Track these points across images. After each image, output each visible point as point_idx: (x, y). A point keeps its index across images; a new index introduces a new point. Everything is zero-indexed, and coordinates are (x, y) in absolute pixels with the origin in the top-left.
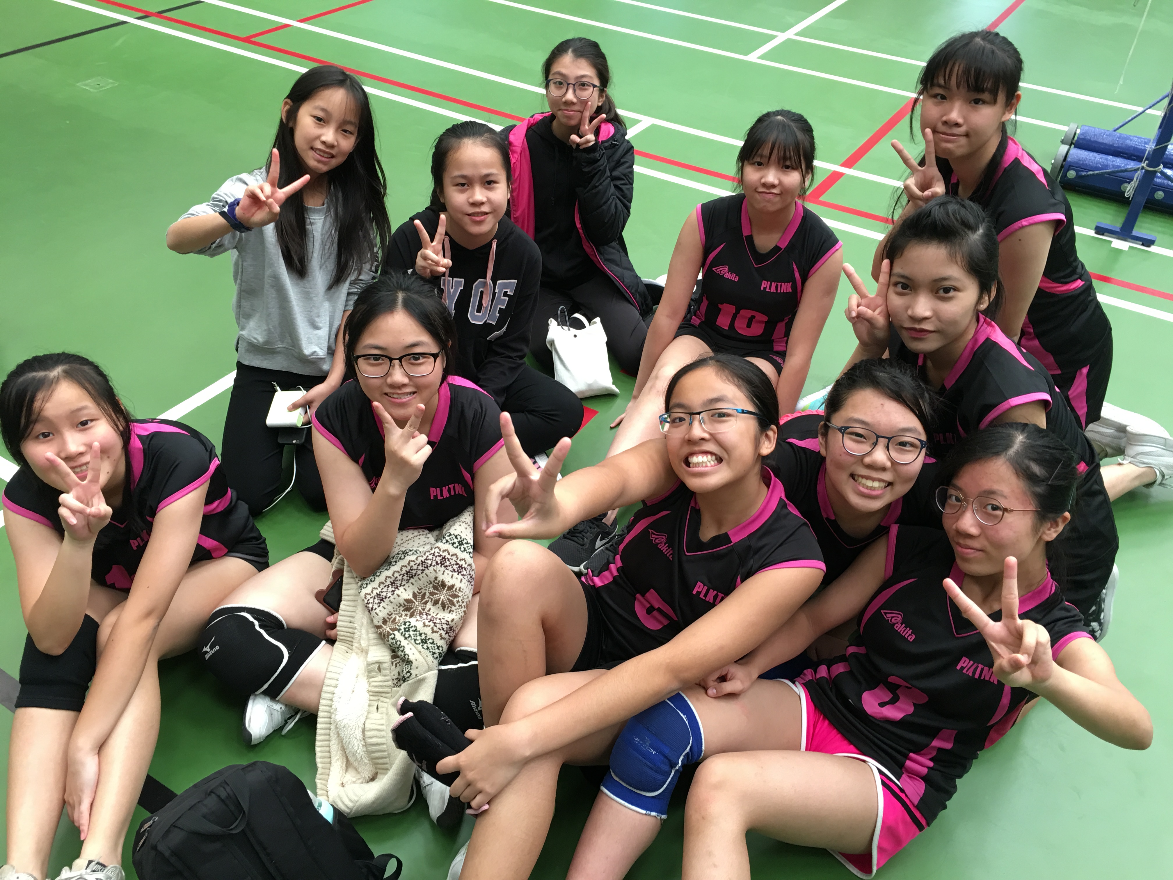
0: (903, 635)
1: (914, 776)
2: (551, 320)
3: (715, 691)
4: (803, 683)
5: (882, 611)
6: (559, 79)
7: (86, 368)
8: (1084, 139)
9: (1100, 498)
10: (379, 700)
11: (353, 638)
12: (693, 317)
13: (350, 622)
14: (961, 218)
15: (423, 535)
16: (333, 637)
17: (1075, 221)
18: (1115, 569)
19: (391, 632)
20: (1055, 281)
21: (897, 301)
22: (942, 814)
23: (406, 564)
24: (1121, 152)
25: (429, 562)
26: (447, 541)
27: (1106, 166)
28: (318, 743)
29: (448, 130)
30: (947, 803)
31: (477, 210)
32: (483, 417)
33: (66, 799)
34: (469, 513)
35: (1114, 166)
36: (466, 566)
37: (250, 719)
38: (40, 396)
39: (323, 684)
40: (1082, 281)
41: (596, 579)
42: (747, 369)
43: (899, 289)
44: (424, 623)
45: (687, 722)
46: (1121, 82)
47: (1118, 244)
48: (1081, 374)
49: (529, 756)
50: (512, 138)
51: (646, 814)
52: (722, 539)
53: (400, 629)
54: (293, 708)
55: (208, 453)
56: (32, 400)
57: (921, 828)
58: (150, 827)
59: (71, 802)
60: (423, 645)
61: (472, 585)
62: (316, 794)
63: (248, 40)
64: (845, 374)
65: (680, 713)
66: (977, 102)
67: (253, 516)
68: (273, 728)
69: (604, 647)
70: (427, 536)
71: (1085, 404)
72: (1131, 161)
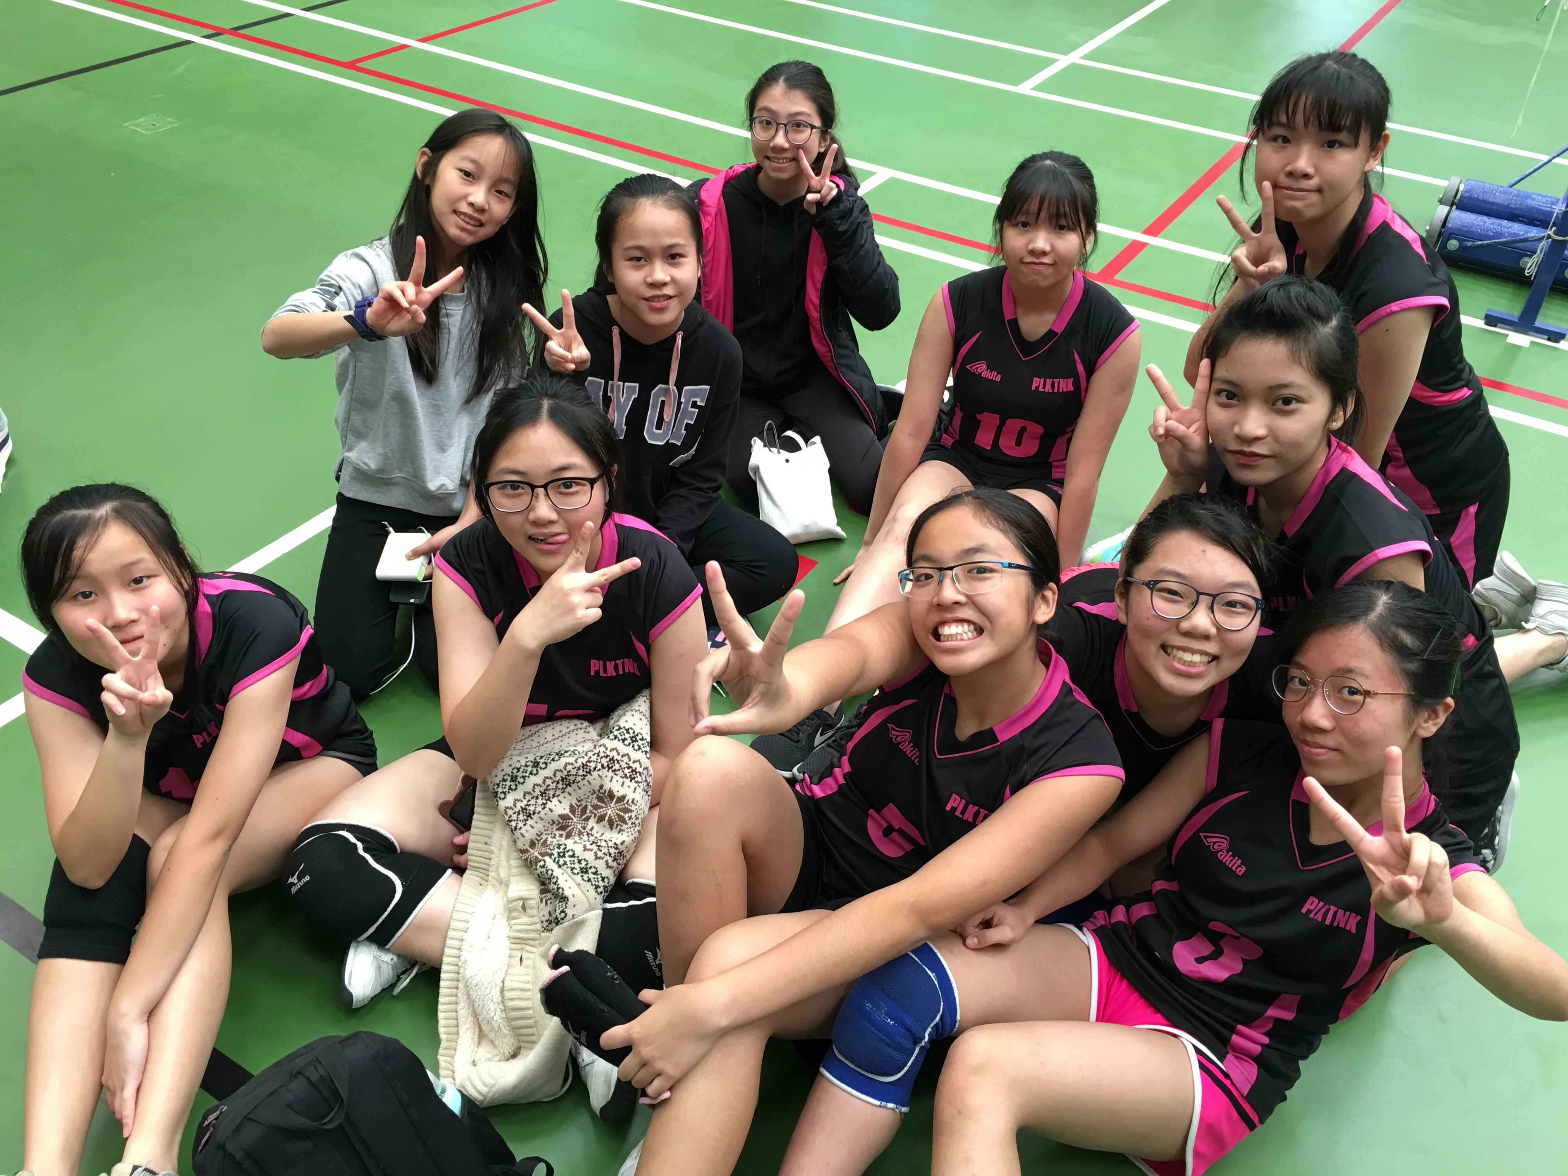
0: (1230, 866)
1: (1243, 1057)
2: (755, 440)
3: (976, 940)
4: (1092, 930)
5: (1202, 834)
6: (766, 116)
7: (143, 505)
8: (1470, 198)
9: (1495, 683)
10: (522, 949)
11: (489, 865)
12: (944, 435)
13: (486, 844)
14: (1308, 305)
15: (581, 729)
16: (462, 864)
17: (1461, 308)
18: (1515, 777)
19: (540, 858)
20: (1433, 388)
21: (1219, 415)
22: (1281, 1107)
23: (562, 768)
24: (1518, 216)
25: (593, 765)
26: (616, 737)
27: (1500, 235)
28: (441, 1007)
29: (618, 186)
30: (1287, 1092)
31: (657, 292)
32: (662, 569)
33: (104, 1082)
34: (645, 698)
35: (1510, 234)
36: (641, 770)
37: (351, 974)
38: (81, 543)
39: (448, 927)
40: (1469, 389)
41: (816, 788)
42: (1015, 508)
43: (1223, 399)
44: (585, 846)
45: (936, 983)
46: (1520, 122)
47: (1516, 338)
48: (1467, 514)
49: (726, 1026)
50: (704, 195)
51: (880, 1106)
52: (986, 737)
53: (553, 854)
54: (409, 959)
55: (298, 619)
56: (71, 548)
57: (1252, 1126)
58: (216, 1119)
59: (110, 1084)
60: (582, 876)
61: (649, 796)
62: (438, 1075)
63: (353, 66)
64: (1150, 514)
65: (927, 970)
66: (1331, 144)
67: (355, 702)
68: (381, 985)
69: (826, 880)
70: (587, 730)
71: (1472, 555)
72: (1533, 227)
